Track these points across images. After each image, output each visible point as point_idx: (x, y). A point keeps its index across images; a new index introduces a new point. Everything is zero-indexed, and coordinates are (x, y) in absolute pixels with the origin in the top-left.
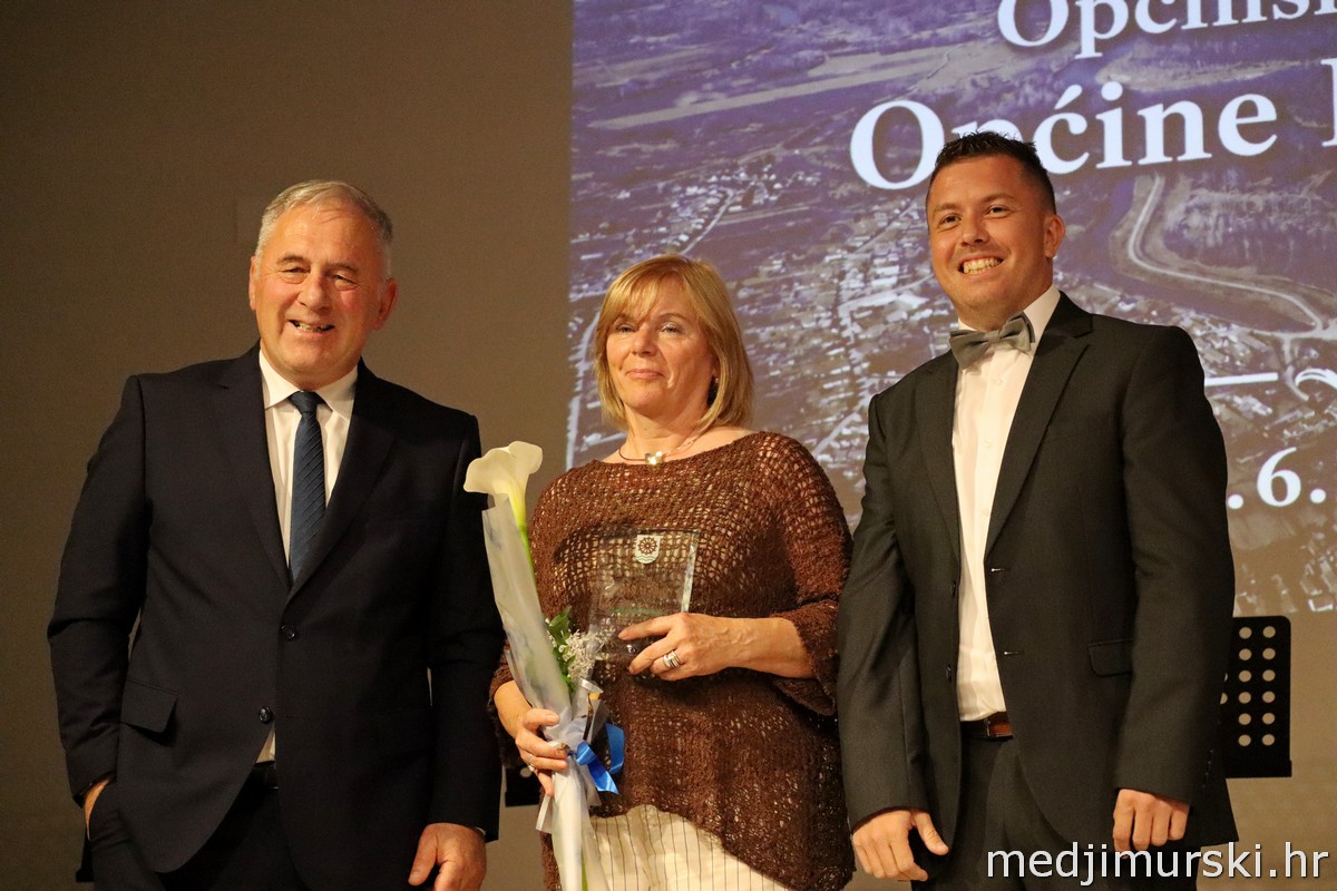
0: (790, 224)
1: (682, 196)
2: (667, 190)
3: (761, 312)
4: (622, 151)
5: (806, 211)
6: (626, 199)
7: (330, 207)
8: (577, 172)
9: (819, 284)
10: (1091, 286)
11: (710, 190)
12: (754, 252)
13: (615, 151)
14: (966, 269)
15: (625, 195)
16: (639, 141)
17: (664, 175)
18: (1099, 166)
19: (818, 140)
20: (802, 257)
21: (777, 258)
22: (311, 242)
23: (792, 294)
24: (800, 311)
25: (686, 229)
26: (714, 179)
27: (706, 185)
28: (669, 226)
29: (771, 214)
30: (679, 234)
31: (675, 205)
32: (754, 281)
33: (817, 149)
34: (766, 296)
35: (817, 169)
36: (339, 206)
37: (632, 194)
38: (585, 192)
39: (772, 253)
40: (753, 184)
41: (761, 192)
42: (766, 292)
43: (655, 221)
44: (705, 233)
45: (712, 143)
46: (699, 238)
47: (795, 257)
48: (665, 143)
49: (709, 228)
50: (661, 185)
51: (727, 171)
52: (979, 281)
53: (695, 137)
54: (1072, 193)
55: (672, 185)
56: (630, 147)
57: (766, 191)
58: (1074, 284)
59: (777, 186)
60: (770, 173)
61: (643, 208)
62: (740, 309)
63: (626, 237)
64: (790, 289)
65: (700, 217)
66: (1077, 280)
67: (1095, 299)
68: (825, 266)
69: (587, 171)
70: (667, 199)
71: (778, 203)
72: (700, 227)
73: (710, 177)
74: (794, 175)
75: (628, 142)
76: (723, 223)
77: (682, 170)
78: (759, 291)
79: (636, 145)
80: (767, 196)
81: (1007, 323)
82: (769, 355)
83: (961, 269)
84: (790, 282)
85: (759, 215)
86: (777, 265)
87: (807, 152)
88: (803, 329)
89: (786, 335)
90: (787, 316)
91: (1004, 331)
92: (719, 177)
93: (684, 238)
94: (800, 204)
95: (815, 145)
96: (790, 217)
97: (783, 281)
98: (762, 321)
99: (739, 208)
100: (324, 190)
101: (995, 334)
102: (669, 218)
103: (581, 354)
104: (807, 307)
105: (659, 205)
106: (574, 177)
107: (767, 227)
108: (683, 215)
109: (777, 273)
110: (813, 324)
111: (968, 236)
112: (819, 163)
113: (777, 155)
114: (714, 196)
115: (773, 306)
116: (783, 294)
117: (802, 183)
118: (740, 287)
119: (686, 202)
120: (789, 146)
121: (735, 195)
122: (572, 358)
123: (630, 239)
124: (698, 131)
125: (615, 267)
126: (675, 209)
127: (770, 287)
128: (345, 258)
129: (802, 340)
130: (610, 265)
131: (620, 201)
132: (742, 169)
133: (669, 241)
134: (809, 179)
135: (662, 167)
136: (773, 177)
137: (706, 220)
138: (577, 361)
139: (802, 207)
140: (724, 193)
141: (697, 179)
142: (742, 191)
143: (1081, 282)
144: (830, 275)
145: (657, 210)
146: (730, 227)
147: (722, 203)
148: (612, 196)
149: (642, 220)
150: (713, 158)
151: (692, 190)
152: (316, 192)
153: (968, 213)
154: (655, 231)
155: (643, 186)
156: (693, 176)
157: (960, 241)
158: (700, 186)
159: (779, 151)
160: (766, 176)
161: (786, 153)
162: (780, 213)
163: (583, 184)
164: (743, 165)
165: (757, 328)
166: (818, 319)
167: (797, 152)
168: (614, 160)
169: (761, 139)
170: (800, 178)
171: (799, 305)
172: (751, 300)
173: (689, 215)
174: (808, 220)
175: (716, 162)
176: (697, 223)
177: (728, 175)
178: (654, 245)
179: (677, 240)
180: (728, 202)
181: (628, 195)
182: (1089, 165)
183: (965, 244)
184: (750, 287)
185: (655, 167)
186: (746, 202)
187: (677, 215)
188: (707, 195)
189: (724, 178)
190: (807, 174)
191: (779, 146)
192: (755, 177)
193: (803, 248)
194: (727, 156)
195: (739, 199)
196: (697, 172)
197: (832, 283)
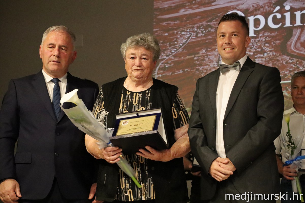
0: (207, 41)
1: (181, 34)
2: (177, 33)
3: (200, 63)
4: (166, 24)
5: (211, 38)
6: (167, 35)
7: (60, 32)
8: (155, 29)
9: (214, 56)
10: (282, 56)
11: (188, 33)
12: (199, 48)
13: (164, 24)
14: (225, 49)
15: (166, 34)
16: (170, 21)
17: (176, 29)
18: (284, 26)
19: (214, 20)
20: (210, 49)
21: (204, 49)
22: (56, 40)
23: (208, 58)
24: (210, 62)
25: (182, 43)
26: (188, 30)
27: (186, 32)
28: (177, 41)
29: (202, 39)
30: (180, 44)
31: (179, 37)
32: (198, 55)
33: (214, 23)
34: (201, 59)
35: (214, 27)
36: (62, 32)
37: (168, 34)
38: (157, 33)
39: (202, 48)
40: (198, 31)
41: (200, 33)
42: (201, 58)
43: (174, 41)
44: (186, 43)
45: (188, 21)
46: (185, 45)
47: (208, 49)
48: (176, 21)
49: (187, 42)
50: (175, 32)
51: (192, 28)
52: (228, 53)
53: (184, 20)
54: (277, 33)
55: (179, 31)
56: (168, 22)
57: (201, 33)
58: (278, 55)
59: (204, 32)
60: (202, 29)
61: (171, 37)
62: (195, 62)
63: (167, 44)
64: (207, 57)
65: (185, 40)
66: (279, 55)
67: (283, 59)
68: (216, 52)
69: (157, 28)
70: (177, 35)
71: (204, 36)
72: (185, 42)
73: (187, 30)
74: (209, 29)
75: (167, 21)
76: (191, 41)
77: (180, 28)
78: (199, 58)
79: (169, 22)
80: (201, 34)
81: (234, 64)
82: (202, 73)
83: (224, 49)
84: (207, 55)
85: (200, 39)
86: (204, 51)
87: (211, 23)
88: (210, 67)
89: (206, 69)
90: (206, 64)
91: (233, 65)
92: (190, 30)
93: (181, 45)
94: (210, 36)
95: (213, 22)
96: (207, 39)
97: (205, 55)
98: (200, 65)
99: (194, 37)
100: (59, 28)
101: (231, 66)
102: (177, 40)
103: (156, 73)
104: (211, 61)
105: (175, 37)
106: (154, 30)
107: (201, 42)
108: (180, 39)
109: (204, 53)
110: (213, 66)
111: (227, 42)
112: (214, 26)
113: (204, 24)
114: (189, 35)
115: (203, 62)
116: (206, 58)
117: (210, 31)
118: (195, 57)
119: (181, 36)
120: (207, 22)
121: (194, 34)
122: (154, 74)
123: (168, 45)
124: (184, 18)
125: (164, 52)
126: (179, 38)
127: (202, 57)
128: (64, 44)
129: (210, 70)
130: (163, 52)
131: (165, 36)
132: (195, 28)
133: (178, 46)
134: (212, 30)
135: (176, 27)
136: (203, 30)
137: (186, 40)
138: (155, 75)
139: (210, 37)
140: (191, 34)
141: (184, 30)
142: (195, 33)
143: (280, 55)
144: (217, 54)
145: (174, 38)
146: (192, 42)
147: (190, 36)
148: (163, 35)
149: (171, 41)
150: (188, 25)
151: (183, 33)
152: (57, 28)
153: (227, 35)
154: (174, 43)
155: (171, 32)
156: (183, 30)
157: (225, 43)
158: (185, 32)
159: (204, 23)
160: (201, 30)
161: (206, 24)
162: (205, 38)
163: (156, 31)
164: (196, 27)
165: (199, 67)
166: (214, 65)
167: (209, 23)
168: (164, 25)
169: (200, 21)
170: (210, 30)
171: (209, 61)
172: (198, 60)
173: (182, 39)
174: (212, 40)
175: (189, 26)
176: (184, 41)
177: (192, 29)
178: (174, 47)
179: (179, 45)
180: (192, 36)
181: (167, 34)
182: (281, 27)
183: (226, 44)
184: (197, 57)
185: (174, 27)
186: (196, 36)
187: (179, 39)
188: (187, 34)
189: (191, 30)
190: (212, 29)
191: (204, 22)
192: (199, 30)
193: (210, 47)
194: (191, 25)
195: (195, 35)
196: (184, 29)
197: (217, 56)
